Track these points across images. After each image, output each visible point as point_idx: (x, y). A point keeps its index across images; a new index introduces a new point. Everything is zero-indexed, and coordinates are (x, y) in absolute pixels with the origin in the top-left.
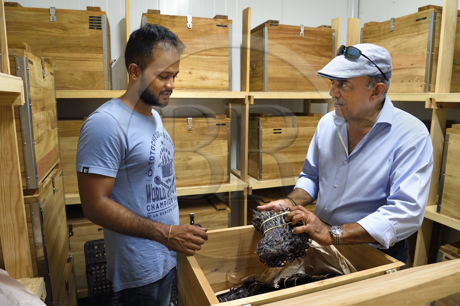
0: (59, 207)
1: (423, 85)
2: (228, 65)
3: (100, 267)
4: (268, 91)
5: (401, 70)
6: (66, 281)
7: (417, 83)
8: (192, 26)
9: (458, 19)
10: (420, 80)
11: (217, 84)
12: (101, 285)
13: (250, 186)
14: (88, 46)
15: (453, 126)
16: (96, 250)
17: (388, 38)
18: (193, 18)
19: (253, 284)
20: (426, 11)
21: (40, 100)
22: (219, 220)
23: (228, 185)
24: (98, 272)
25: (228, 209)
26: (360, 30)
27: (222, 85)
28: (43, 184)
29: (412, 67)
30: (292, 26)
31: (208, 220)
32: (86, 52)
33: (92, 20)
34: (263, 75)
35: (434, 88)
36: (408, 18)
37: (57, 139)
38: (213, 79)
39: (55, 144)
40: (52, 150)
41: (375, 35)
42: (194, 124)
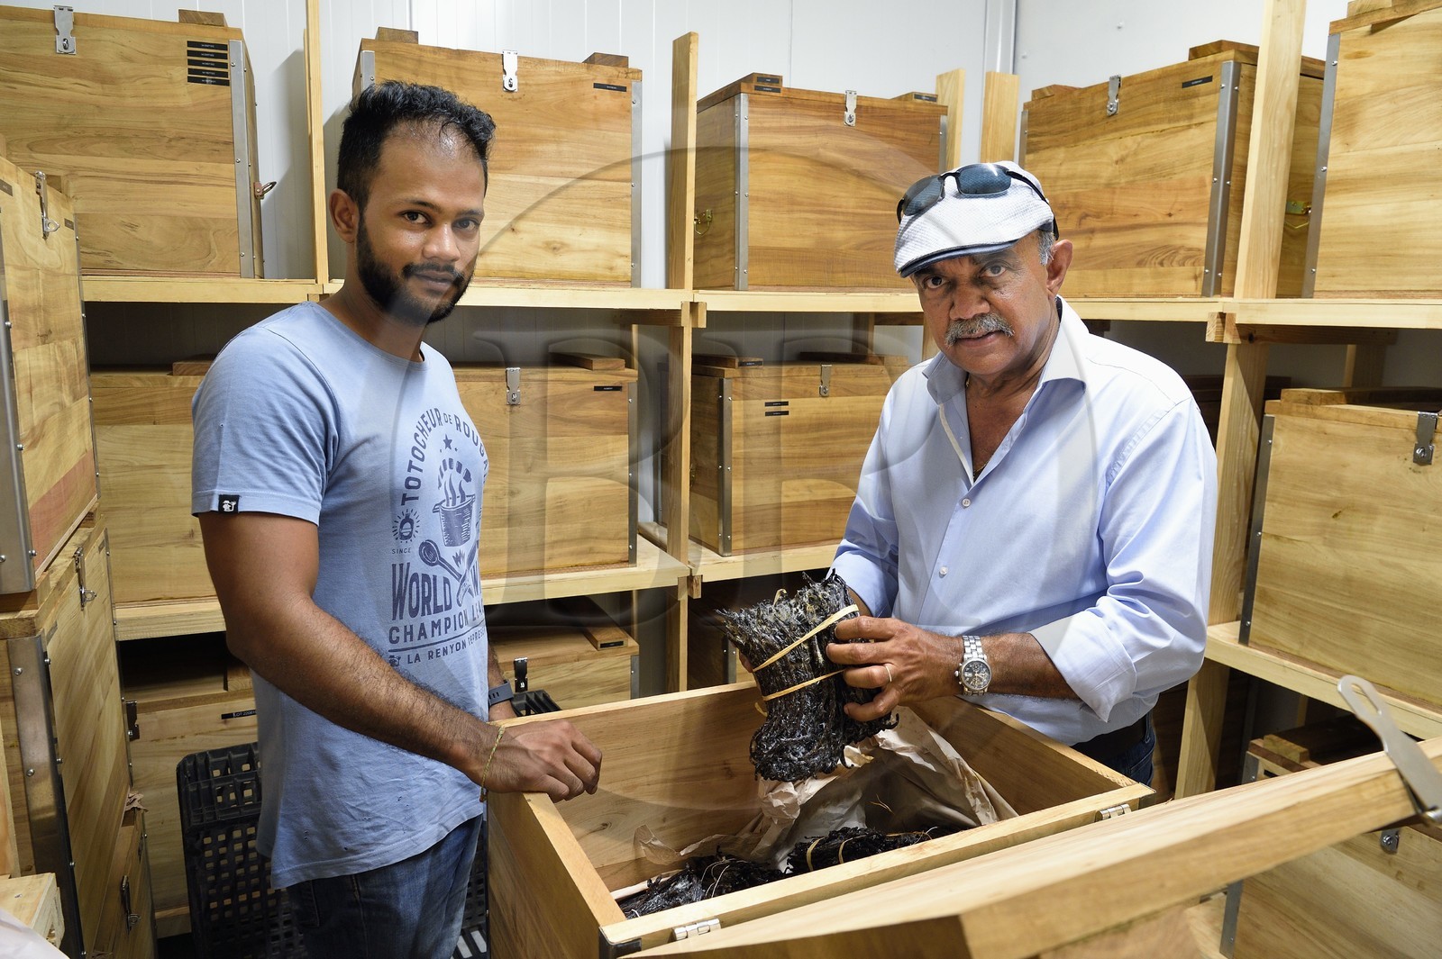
0: (99, 648)
1: (1200, 274)
2: (630, 207)
3: (229, 835)
4: (750, 287)
5: (1138, 231)
6: (122, 883)
7: (1182, 269)
8: (519, 84)
9: (1301, 82)
10: (1193, 260)
11: (597, 266)
12: (233, 894)
13: (697, 573)
14: (184, 136)
15: (1285, 393)
16: (218, 780)
17: (1103, 134)
18: (522, 60)
19: (716, 864)
20: (1210, 58)
21: (34, 310)
22: (603, 675)
23: (631, 569)
24: (223, 850)
25: (632, 643)
26: (1021, 109)
27: (611, 269)
28: (48, 576)
29: (1169, 222)
30: (820, 93)
31: (569, 678)
32: (180, 155)
33: (198, 54)
34: (734, 239)
35: (1233, 283)
36: (1160, 78)
37: (88, 431)
38: (584, 251)
39: (83, 451)
40: (74, 468)
41: (1063, 124)
42: (526, 386)
